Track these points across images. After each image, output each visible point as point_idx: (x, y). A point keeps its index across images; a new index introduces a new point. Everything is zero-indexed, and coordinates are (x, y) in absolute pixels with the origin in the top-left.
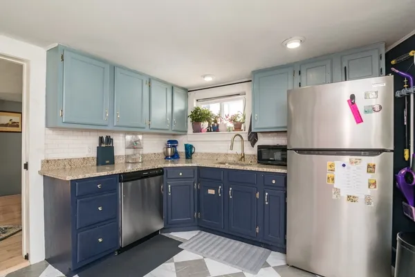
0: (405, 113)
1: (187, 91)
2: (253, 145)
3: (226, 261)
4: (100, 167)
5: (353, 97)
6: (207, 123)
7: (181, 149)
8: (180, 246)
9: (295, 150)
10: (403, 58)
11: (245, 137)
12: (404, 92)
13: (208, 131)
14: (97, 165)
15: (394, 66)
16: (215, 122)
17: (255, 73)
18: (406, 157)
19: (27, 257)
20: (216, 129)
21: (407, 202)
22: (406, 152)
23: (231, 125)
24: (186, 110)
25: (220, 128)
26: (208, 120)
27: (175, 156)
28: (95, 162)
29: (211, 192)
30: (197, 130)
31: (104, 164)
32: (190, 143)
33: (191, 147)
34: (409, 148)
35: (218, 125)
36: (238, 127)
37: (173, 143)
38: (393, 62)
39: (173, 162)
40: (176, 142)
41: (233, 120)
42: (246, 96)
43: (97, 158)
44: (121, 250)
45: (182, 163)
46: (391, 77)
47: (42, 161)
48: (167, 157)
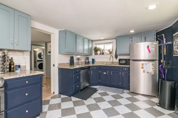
0: (161, 50)
1: (92, 41)
2: (116, 59)
3: (113, 92)
4: (71, 66)
5: (148, 46)
6: (100, 52)
7: (90, 60)
8: (97, 89)
9: (132, 60)
10: (160, 36)
11: (114, 56)
12: (161, 45)
13: (100, 54)
14: (70, 65)
15: (158, 37)
16: (103, 51)
17: (118, 37)
18: (161, 62)
19: (54, 93)
20: (103, 54)
21: (162, 74)
22: (161, 60)
23: (108, 53)
24: (92, 47)
25: (104, 53)
26: (100, 51)
27: (89, 63)
28: (69, 64)
29: (105, 73)
30: (96, 54)
31: (72, 65)
32: (94, 58)
33: (94, 59)
34: (162, 59)
35: (103, 53)
36: (111, 53)
37: (88, 58)
38: (158, 36)
39: (88, 64)
40: (89, 58)
41: (109, 51)
42: (113, 43)
43: (70, 63)
44: (81, 90)
45: (91, 65)
46: (158, 42)
47: (58, 64)
48: (86, 63)
